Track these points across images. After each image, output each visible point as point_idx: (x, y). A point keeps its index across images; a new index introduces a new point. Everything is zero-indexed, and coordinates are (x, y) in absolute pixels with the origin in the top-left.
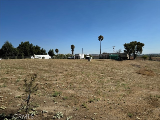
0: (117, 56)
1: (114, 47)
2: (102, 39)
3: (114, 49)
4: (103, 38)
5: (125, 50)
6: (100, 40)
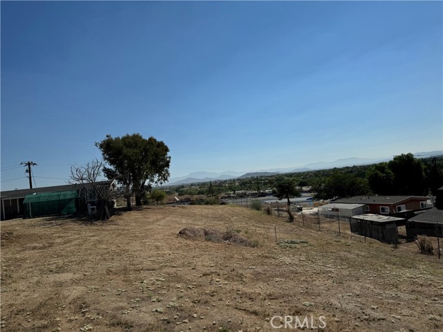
0: (69, 197)
1: (29, 164)
3: (29, 171)
5: (108, 166)
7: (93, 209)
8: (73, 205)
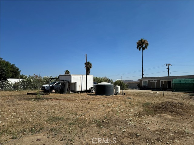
1: (168, 65)
2: (144, 46)
4: (147, 44)
6: (140, 49)
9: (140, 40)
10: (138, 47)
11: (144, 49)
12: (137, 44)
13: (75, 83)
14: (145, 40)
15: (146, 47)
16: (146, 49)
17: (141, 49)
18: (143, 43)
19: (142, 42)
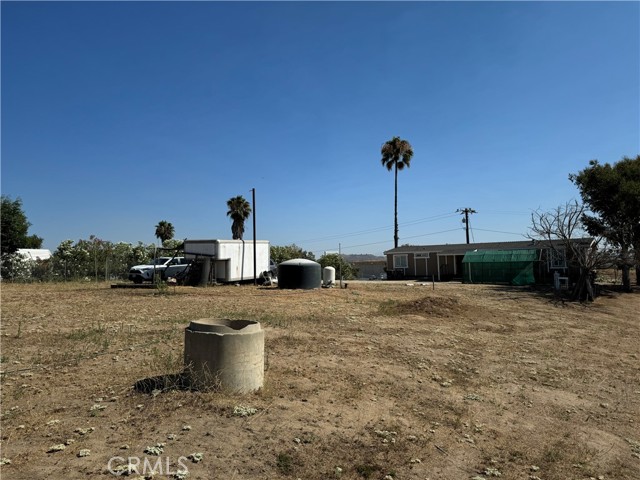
1: (466, 211)
2: (401, 159)
3: (466, 221)
4: (410, 153)
5: (591, 213)
6: (389, 167)
7: (563, 282)
8: (529, 271)
9: (391, 140)
10: (384, 160)
11: (400, 166)
12: (383, 151)
13: (227, 261)
14: (403, 142)
15: (406, 160)
16: (406, 166)
17: (394, 166)
18: (398, 151)
19: (395, 147)
